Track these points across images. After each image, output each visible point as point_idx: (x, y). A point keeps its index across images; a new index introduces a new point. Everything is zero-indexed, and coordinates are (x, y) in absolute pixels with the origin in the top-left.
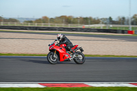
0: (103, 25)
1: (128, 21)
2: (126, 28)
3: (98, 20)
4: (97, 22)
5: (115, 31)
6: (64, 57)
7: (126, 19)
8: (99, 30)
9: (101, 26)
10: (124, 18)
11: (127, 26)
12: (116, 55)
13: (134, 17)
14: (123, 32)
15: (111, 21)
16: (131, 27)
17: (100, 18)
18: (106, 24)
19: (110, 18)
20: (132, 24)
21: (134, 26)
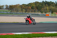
6: (30, 22)
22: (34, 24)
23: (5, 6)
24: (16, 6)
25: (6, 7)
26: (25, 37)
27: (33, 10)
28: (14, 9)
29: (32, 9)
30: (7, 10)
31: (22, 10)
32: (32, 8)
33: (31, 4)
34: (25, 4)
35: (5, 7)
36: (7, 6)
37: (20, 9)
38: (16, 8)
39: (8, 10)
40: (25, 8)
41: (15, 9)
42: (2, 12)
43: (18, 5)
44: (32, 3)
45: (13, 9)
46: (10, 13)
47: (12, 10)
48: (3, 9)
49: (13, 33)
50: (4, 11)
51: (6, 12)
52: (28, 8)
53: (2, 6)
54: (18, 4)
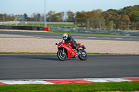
0: (18, 22)
1: (43, 18)
2: (41, 25)
3: (13, 17)
4: (11, 18)
5: (31, 28)
6: (71, 54)
7: (41, 15)
8: (14, 27)
9: (16, 23)
10: (39, 15)
11: (43, 23)
12: (31, 52)
13: (49, 14)
14: (38, 29)
15: (26, 17)
16: (46, 24)
17: (15, 15)
18: (21, 20)
19: (25, 15)
20: (48, 20)
21: (49, 23)
22: (81, 59)
23: (65, 13)
24: (92, 14)
25: (69, 17)
26: (115, 90)
27: (134, 23)
28: (88, 22)
29: (131, 21)
30: (70, 23)
31: (106, 24)
32: (132, 19)
33: (129, 10)
34: (115, 10)
35: (65, 17)
36: (70, 13)
37: (102, 21)
38: (92, 19)
39: (72, 23)
40: (114, 18)
41: (91, 22)
42: (59, 29)
43: (98, 12)
44: (133, 8)
45: (85, 21)
46: (79, 32)
47: (83, 24)
48: (61, 21)
49: (85, 80)
50: (63, 26)
51: (69, 28)
52: (121, 20)
53: (59, 14)
54: (98, 10)
